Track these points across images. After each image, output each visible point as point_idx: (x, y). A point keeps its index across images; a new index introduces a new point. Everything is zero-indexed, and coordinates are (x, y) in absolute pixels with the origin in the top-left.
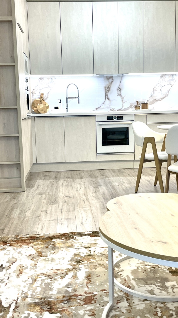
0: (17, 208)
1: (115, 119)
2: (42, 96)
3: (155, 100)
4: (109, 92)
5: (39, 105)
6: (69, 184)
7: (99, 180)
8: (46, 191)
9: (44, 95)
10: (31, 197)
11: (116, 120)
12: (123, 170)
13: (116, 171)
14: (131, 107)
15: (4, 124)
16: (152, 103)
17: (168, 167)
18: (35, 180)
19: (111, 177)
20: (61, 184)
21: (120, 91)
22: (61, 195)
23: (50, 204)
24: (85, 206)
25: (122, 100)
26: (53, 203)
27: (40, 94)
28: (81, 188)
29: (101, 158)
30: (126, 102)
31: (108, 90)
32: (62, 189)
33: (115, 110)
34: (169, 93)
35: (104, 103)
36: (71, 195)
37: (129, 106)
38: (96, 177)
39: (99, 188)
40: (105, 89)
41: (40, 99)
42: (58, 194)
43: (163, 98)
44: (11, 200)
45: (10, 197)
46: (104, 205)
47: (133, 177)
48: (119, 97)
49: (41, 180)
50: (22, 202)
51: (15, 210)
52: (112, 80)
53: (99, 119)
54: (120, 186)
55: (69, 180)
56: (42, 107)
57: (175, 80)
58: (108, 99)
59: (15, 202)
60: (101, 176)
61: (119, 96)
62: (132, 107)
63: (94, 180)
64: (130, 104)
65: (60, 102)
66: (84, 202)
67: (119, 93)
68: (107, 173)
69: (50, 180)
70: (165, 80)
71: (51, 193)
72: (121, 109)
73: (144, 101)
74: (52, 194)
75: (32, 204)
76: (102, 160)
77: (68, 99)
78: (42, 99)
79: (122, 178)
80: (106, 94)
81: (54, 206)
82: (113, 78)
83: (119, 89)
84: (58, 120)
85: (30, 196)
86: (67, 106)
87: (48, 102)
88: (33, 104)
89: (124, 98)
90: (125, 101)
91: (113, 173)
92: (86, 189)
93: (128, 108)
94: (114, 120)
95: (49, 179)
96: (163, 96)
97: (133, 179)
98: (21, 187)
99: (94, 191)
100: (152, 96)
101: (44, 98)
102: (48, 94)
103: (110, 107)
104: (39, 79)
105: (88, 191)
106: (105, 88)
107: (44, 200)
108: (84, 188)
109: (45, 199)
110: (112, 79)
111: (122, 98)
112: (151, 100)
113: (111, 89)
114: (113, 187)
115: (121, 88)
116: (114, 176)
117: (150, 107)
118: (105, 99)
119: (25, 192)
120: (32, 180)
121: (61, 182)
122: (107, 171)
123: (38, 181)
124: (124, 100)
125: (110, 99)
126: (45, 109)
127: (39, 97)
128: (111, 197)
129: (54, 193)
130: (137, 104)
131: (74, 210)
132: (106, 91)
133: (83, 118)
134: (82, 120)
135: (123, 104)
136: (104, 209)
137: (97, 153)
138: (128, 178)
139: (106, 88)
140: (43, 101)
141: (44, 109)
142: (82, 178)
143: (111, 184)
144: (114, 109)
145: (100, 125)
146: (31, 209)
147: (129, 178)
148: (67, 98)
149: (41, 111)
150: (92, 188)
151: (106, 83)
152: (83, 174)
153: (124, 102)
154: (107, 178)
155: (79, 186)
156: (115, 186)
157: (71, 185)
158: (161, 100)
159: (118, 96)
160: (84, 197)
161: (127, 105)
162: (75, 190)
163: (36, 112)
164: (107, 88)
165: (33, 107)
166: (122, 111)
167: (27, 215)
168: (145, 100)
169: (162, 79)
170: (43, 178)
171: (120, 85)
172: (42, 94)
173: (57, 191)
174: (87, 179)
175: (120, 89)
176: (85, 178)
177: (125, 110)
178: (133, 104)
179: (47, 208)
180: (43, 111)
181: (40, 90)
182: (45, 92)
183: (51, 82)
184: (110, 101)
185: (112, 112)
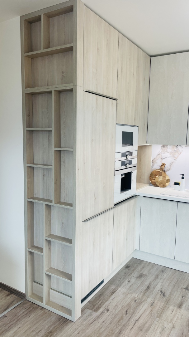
2: (163, 167)
5: (157, 177)
6: (147, 325)
9: (166, 166)
27: (161, 164)
41: (160, 170)
49: (126, 288)
55: (159, 306)
56: (162, 179)
65: (183, 178)
78: (162, 170)
84: (170, 205)
87: (169, 174)
95: (136, 291)
101: (166, 169)
102: (171, 165)
104: (162, 147)
120: (115, 284)
123: (119, 289)
127: (160, 168)
140: (163, 173)
141: (163, 183)
142: (180, 306)
149: (160, 184)
165: (152, 178)
170: (133, 281)
180: (162, 185)
181: (162, 159)
182: (167, 162)
183: (176, 152)
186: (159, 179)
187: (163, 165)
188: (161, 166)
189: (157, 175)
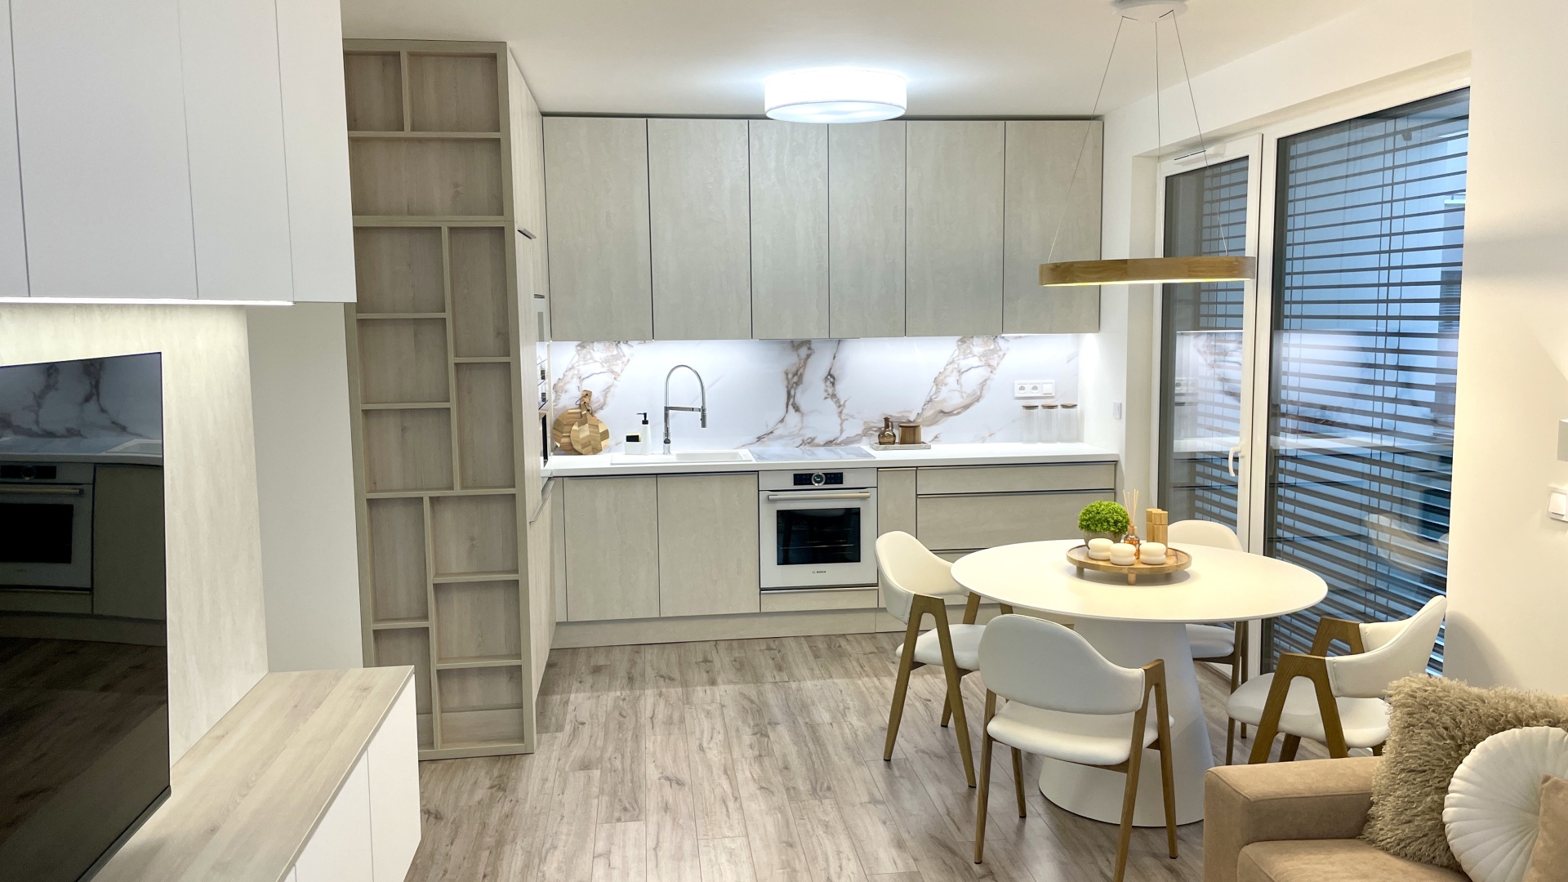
0: (514, 840)
1: (818, 482)
2: (586, 400)
3: (942, 412)
4: (800, 388)
5: (575, 427)
6: (676, 716)
7: (772, 696)
8: (604, 749)
9: (592, 399)
10: (556, 784)
11: (821, 485)
12: (843, 643)
13: (822, 646)
14: (866, 433)
15: (472, 539)
16: (933, 421)
17: (986, 724)
18: (563, 692)
19: (805, 680)
20: (649, 714)
21: (833, 384)
22: (652, 772)
23: (619, 820)
24: (731, 828)
25: (841, 413)
26: (629, 815)
27: (579, 394)
28: (715, 735)
29: (774, 604)
30: (853, 417)
31: (794, 380)
32: (653, 738)
33: (816, 441)
34: (984, 392)
35: (782, 421)
36: (685, 776)
37: (860, 431)
38: (758, 679)
39: (771, 735)
40: (787, 378)
41: (579, 411)
42: (643, 770)
43: (966, 407)
44: (492, 797)
45: (488, 783)
46: (788, 826)
47: (875, 679)
48: (830, 402)
49: (584, 691)
50: (527, 806)
51: (507, 848)
52: (809, 352)
53: (767, 483)
54: (834, 725)
55: (675, 692)
56: (588, 433)
57: (1001, 353)
58: (797, 409)
59: (507, 807)
60: (775, 673)
61: (829, 400)
62: (872, 434)
63: (751, 690)
64: (865, 423)
65: (645, 422)
66: (724, 810)
67: (830, 390)
68: (795, 654)
69: (612, 695)
70: (970, 353)
71: (618, 764)
72: (837, 438)
73: (906, 414)
74: (623, 769)
75: (563, 817)
76: (777, 610)
77: (671, 412)
78: (585, 409)
79: (841, 682)
80: (789, 395)
81: (632, 825)
82: (810, 344)
83: (831, 378)
84: (640, 486)
85: (551, 778)
86: (667, 433)
87: (605, 417)
88: (558, 424)
89: (844, 405)
90: (847, 415)
91: (810, 657)
92: (728, 745)
93: (857, 438)
94: (816, 484)
95: (609, 690)
96: (967, 401)
97: (876, 687)
98: (521, 738)
99: (757, 753)
100: (930, 401)
101: (593, 406)
102: (606, 394)
103: (801, 432)
104: (579, 348)
105: (736, 754)
106: (787, 374)
107: (598, 797)
108: (721, 737)
109: (602, 791)
110: (809, 349)
111: (839, 407)
112: (929, 413)
113: (807, 377)
114: (813, 728)
115: (835, 376)
116: (817, 672)
117: (925, 434)
118: (787, 407)
119: (537, 755)
120: (553, 693)
121: (649, 699)
122: (793, 644)
123: (572, 696)
124: (845, 411)
125: (803, 407)
126: (595, 440)
127: (578, 403)
128: (808, 782)
129: (628, 762)
130: (887, 426)
131: (696, 854)
132: (789, 383)
133: (717, 478)
134: (716, 483)
135: (841, 424)
136: (791, 845)
137: (762, 590)
138: (860, 682)
139: (790, 376)
140: (589, 416)
141: (592, 442)
142: (713, 682)
143: (808, 713)
144: (813, 439)
145: (769, 500)
146: (561, 844)
147: (865, 683)
148: (667, 409)
149: (584, 446)
150: (747, 737)
151: (791, 360)
152: (717, 664)
153: (846, 417)
154: (794, 685)
155: (706, 724)
156: (818, 725)
157: (682, 720)
158: (958, 413)
159: (826, 398)
160: (726, 785)
161: (853, 429)
162: (694, 744)
163: (566, 451)
164: (794, 376)
165: (559, 434)
166: (839, 444)
167: (547, 876)
168: (910, 412)
169: (962, 350)
170: (589, 680)
171: (832, 365)
172: (585, 393)
173: (638, 749)
174: (729, 688)
175: (832, 380)
176: (724, 683)
177: (848, 442)
178: (872, 425)
179: (610, 839)
180: (590, 448)
181: (581, 379)
182: (595, 386)
183: (616, 358)
184: (803, 415)
185: (807, 447)
186: (583, 433)
187: (587, 395)
188: (580, 399)
189: (573, 425)
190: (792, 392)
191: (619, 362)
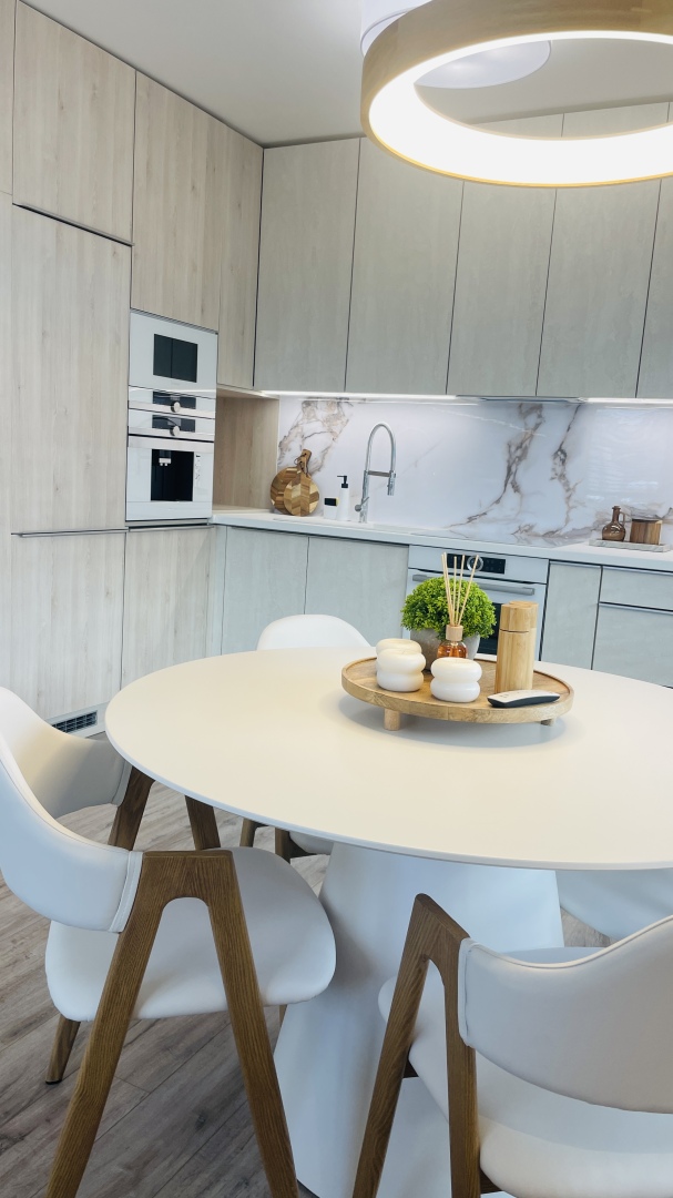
1: (474, 567)
2: (304, 459)
4: (523, 464)
5: (289, 486)
9: (314, 458)
11: (476, 572)
21: (563, 461)
25: (569, 498)
27: (299, 453)
30: (582, 504)
31: (518, 453)
33: (535, 530)
35: (498, 501)
37: (590, 524)
40: (510, 451)
41: (296, 470)
48: (557, 485)
52: (539, 421)
53: (418, 559)
56: (299, 493)
58: (516, 489)
61: (556, 481)
62: (601, 528)
65: (345, 486)
67: (559, 470)
72: (561, 529)
78: (302, 468)
80: (509, 469)
82: (541, 411)
83: (562, 454)
87: (325, 483)
89: (574, 489)
90: (577, 501)
94: (472, 570)
101: (311, 467)
102: (325, 456)
103: (519, 517)
104: (304, 406)
106: (510, 446)
110: (540, 416)
111: (568, 491)
113: (532, 452)
115: (567, 451)
117: (668, 534)
118: (506, 485)
124: (573, 497)
125: (523, 489)
126: (305, 502)
127: (297, 462)
130: (614, 518)
132: (511, 457)
134: (366, 553)
135: (568, 512)
139: (513, 449)
140: (303, 476)
141: (302, 503)
144: (531, 527)
148: (367, 474)
149: (294, 506)
151: (515, 428)
153: (575, 504)
159: (553, 479)
161: (585, 517)
164: (517, 448)
168: (660, 506)
171: (565, 438)
172: (305, 452)
175: (562, 456)
180: (298, 509)
181: (304, 438)
182: (314, 445)
183: (337, 417)
184: (522, 497)
185: (524, 535)
186: (295, 492)
187: (306, 455)
188: (299, 459)
189: (287, 484)
190: (513, 469)
191: (339, 422)
